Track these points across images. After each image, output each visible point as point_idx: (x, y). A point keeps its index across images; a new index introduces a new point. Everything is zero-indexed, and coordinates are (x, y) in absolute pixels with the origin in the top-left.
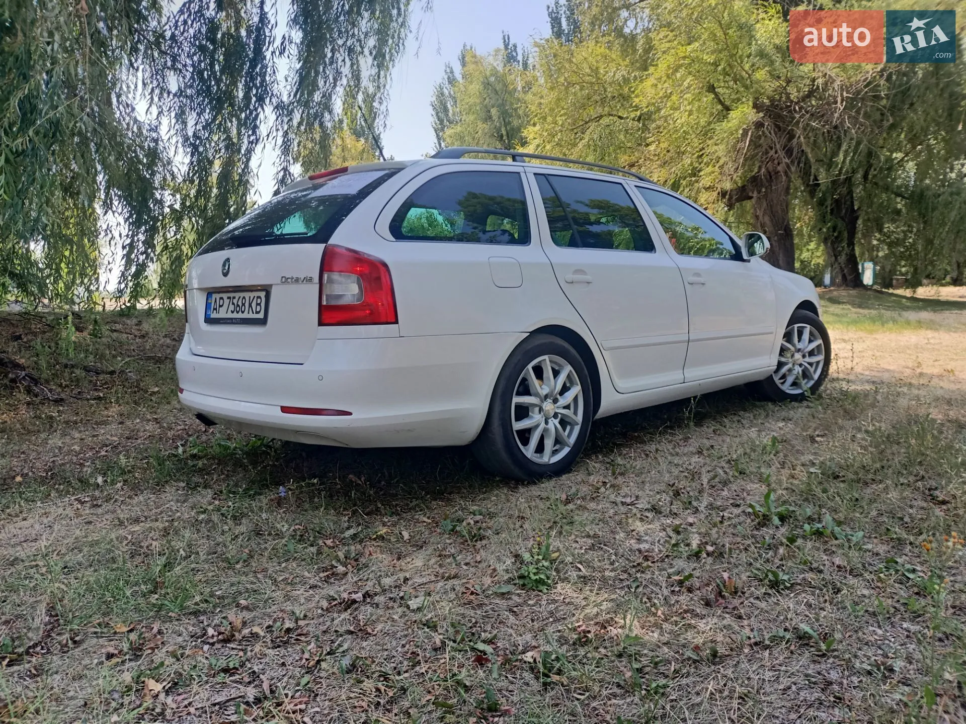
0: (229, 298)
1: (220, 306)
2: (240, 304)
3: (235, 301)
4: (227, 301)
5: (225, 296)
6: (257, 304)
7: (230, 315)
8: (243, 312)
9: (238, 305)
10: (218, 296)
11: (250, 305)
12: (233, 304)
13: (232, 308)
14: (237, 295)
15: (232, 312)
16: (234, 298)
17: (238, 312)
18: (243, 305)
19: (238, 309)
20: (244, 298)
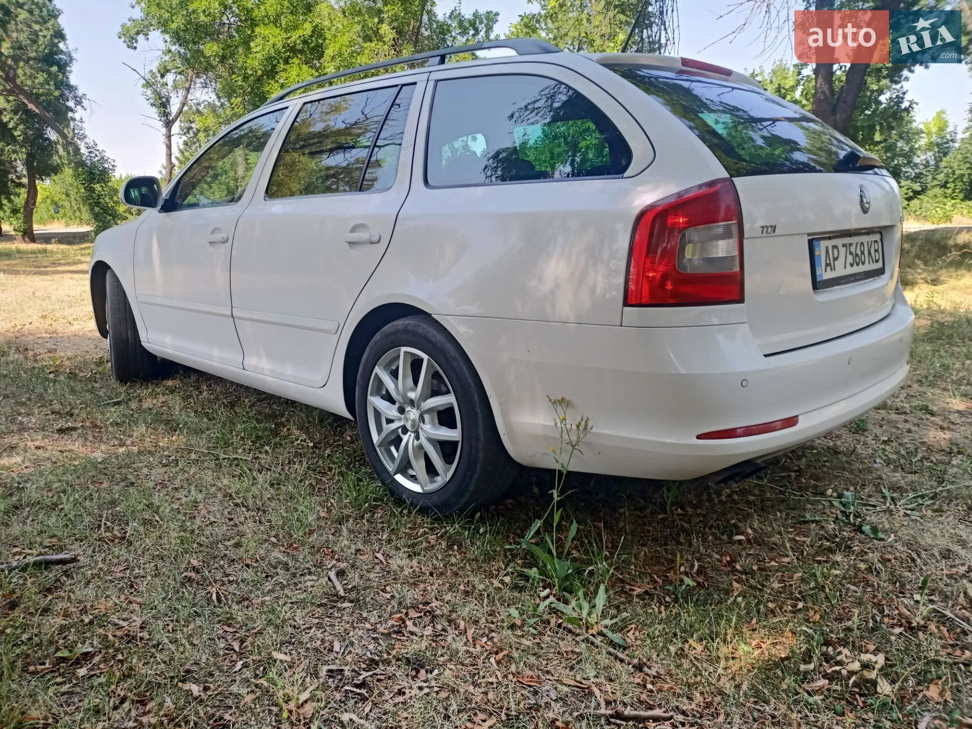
0: (844, 245)
1: (835, 259)
2: (859, 252)
3: (853, 249)
4: (842, 250)
5: (839, 242)
6: (876, 251)
7: (850, 271)
8: (863, 263)
9: (857, 255)
10: (830, 243)
11: (870, 254)
12: (851, 253)
13: (850, 259)
14: (854, 240)
15: (852, 265)
16: (851, 245)
17: (858, 264)
18: (863, 253)
19: (858, 260)
20: (862, 244)
